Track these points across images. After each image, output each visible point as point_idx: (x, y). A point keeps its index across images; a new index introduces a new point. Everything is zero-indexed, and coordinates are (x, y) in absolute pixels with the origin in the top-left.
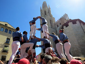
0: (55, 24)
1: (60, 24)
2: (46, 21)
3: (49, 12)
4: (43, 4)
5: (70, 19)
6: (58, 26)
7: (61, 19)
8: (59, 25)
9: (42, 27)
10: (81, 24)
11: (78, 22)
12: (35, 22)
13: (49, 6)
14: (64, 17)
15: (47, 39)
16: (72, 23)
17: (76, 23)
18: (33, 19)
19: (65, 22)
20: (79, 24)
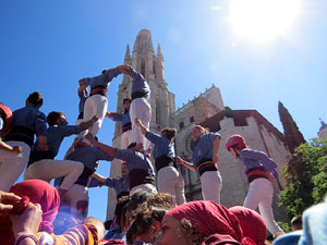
0: (171, 118)
1: (192, 120)
2: (147, 88)
3: (157, 69)
4: (139, 38)
5: (227, 108)
6: (182, 126)
7: (195, 102)
8: (187, 122)
9: (127, 111)
10: (260, 128)
11: (251, 121)
12: (105, 87)
13: (159, 48)
14: (208, 96)
15: (139, 154)
16: (231, 120)
17: (246, 125)
18: (100, 74)
19: (210, 116)
20: (256, 128)
